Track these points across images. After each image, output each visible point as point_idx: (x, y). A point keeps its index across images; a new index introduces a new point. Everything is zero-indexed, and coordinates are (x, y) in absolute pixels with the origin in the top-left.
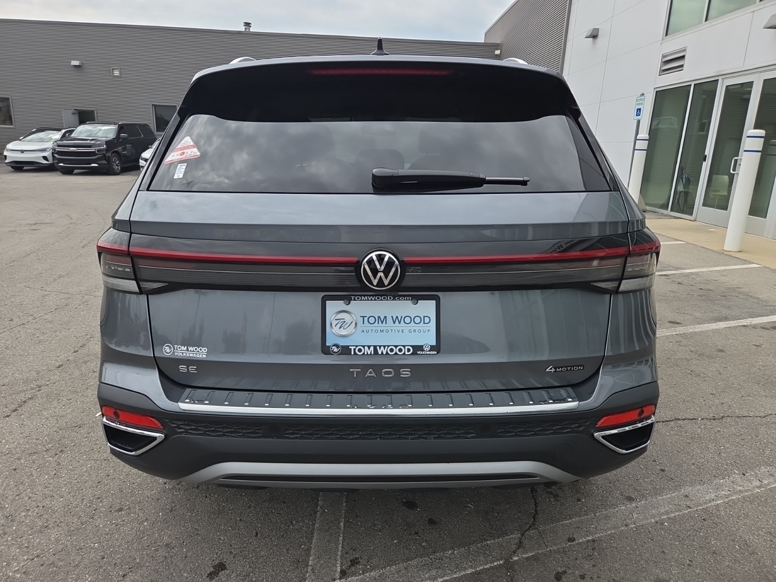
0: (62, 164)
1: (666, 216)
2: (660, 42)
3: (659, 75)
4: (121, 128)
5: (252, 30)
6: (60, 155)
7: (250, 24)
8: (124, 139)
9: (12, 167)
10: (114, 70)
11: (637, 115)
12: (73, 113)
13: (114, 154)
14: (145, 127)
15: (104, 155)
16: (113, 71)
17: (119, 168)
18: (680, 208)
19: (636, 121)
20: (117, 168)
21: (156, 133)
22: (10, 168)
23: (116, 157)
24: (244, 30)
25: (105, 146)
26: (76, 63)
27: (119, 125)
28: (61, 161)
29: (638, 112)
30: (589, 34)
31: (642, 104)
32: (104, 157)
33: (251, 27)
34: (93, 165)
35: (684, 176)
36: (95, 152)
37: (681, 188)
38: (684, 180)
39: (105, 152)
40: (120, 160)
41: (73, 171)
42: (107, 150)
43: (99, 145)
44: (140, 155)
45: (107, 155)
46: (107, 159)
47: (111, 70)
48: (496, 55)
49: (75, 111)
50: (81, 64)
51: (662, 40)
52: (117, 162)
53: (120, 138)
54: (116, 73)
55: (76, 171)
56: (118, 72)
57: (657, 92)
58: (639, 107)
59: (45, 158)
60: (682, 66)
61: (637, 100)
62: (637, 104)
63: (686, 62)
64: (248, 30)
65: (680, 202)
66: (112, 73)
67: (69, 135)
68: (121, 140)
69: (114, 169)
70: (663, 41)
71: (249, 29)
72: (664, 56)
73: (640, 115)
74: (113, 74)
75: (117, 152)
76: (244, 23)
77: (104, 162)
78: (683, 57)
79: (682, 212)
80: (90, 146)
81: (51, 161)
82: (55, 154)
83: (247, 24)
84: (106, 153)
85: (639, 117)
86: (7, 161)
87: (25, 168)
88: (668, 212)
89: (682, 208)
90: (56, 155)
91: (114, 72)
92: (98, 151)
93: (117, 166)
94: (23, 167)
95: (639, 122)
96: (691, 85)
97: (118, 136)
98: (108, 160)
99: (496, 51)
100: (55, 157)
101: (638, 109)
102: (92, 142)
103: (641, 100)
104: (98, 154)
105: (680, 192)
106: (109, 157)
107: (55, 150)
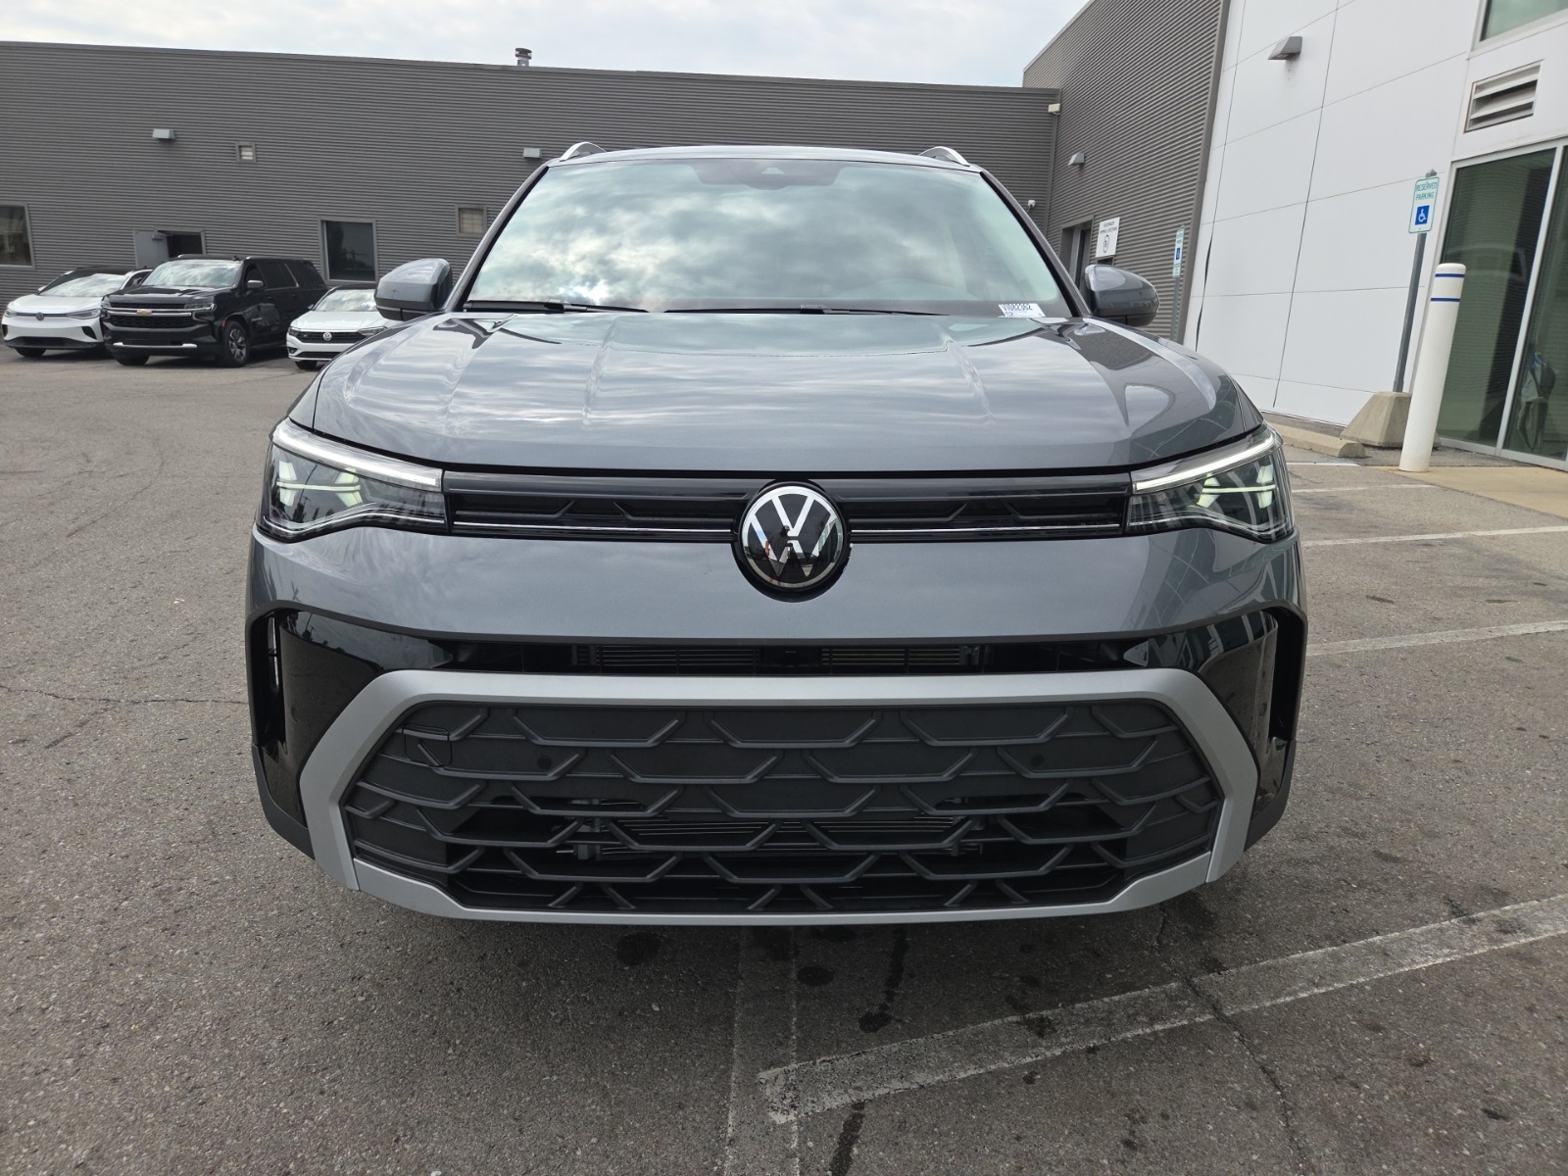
0: (120, 344)
1: (1494, 458)
2: (1466, 56)
3: (1465, 132)
4: (250, 269)
5: (532, 63)
6: (116, 325)
7: (530, 52)
8: (255, 289)
9: (19, 350)
10: (243, 149)
11: (1417, 223)
12: (154, 239)
13: (232, 323)
14: (304, 268)
15: (211, 323)
16: (240, 151)
17: (244, 352)
18: (1526, 439)
19: (1415, 238)
20: (240, 353)
21: (328, 280)
22: (15, 354)
23: (237, 328)
24: (515, 64)
25: (213, 305)
26: (164, 133)
27: (246, 261)
28: (117, 336)
29: (1422, 215)
30: (1280, 50)
31: (1430, 195)
32: (210, 329)
33: (530, 58)
34: (185, 345)
35: (1538, 366)
36: (190, 317)
37: (1531, 394)
38: (1538, 375)
39: (211, 318)
40: (247, 336)
41: (147, 359)
42: (217, 314)
43: (200, 303)
44: (289, 325)
45: (217, 323)
46: (217, 333)
47: (237, 148)
48: (1051, 113)
49: (161, 234)
50: (173, 137)
51: (1473, 49)
52: (240, 341)
53: (246, 289)
54: (248, 155)
55: (152, 359)
56: (251, 154)
57: (1458, 170)
58: (1423, 203)
59: (88, 331)
60: (1529, 106)
61: (1417, 188)
62: (1419, 197)
63: (1538, 97)
64: (524, 65)
65: (1529, 426)
66: (238, 154)
67: (139, 282)
68: (248, 293)
69: (232, 355)
70: (1474, 53)
71: (527, 63)
72: (1480, 88)
73: (1425, 222)
74: (241, 156)
75: (240, 318)
76: (517, 50)
77: (210, 339)
78: (1532, 85)
79: (1532, 450)
80: (179, 305)
81: (100, 338)
82: (107, 321)
83: (524, 53)
84: (216, 320)
85: (1423, 227)
86: (8, 338)
87: (48, 352)
88: (1498, 449)
89: (1532, 442)
90: (108, 325)
91: (243, 153)
92: (198, 315)
93: (240, 347)
94: (44, 350)
95: (1422, 238)
96: (1554, 150)
97: (243, 285)
98: (220, 335)
99: (1050, 106)
100: (107, 328)
101: (1419, 209)
102: (185, 296)
103: (1429, 186)
104: (196, 323)
105: (1529, 403)
106: (221, 327)
107: (106, 314)
